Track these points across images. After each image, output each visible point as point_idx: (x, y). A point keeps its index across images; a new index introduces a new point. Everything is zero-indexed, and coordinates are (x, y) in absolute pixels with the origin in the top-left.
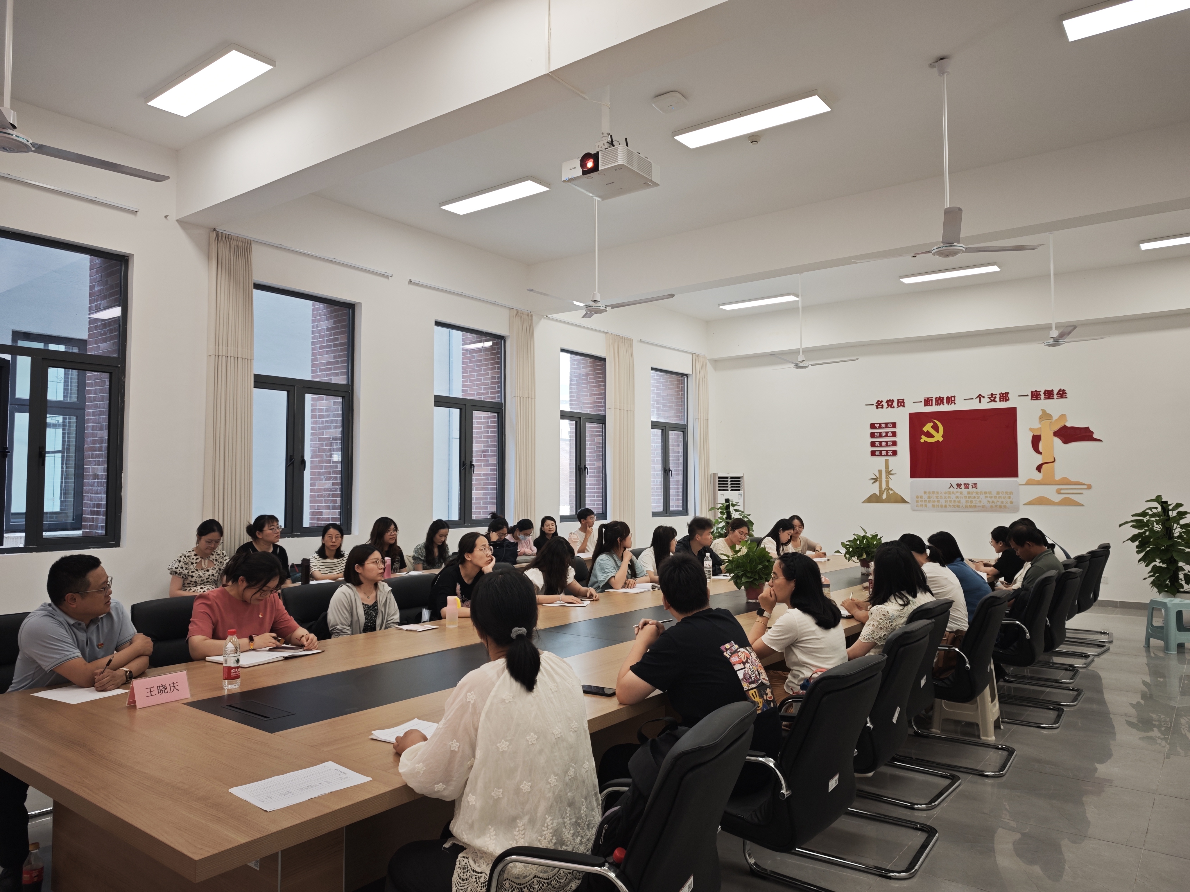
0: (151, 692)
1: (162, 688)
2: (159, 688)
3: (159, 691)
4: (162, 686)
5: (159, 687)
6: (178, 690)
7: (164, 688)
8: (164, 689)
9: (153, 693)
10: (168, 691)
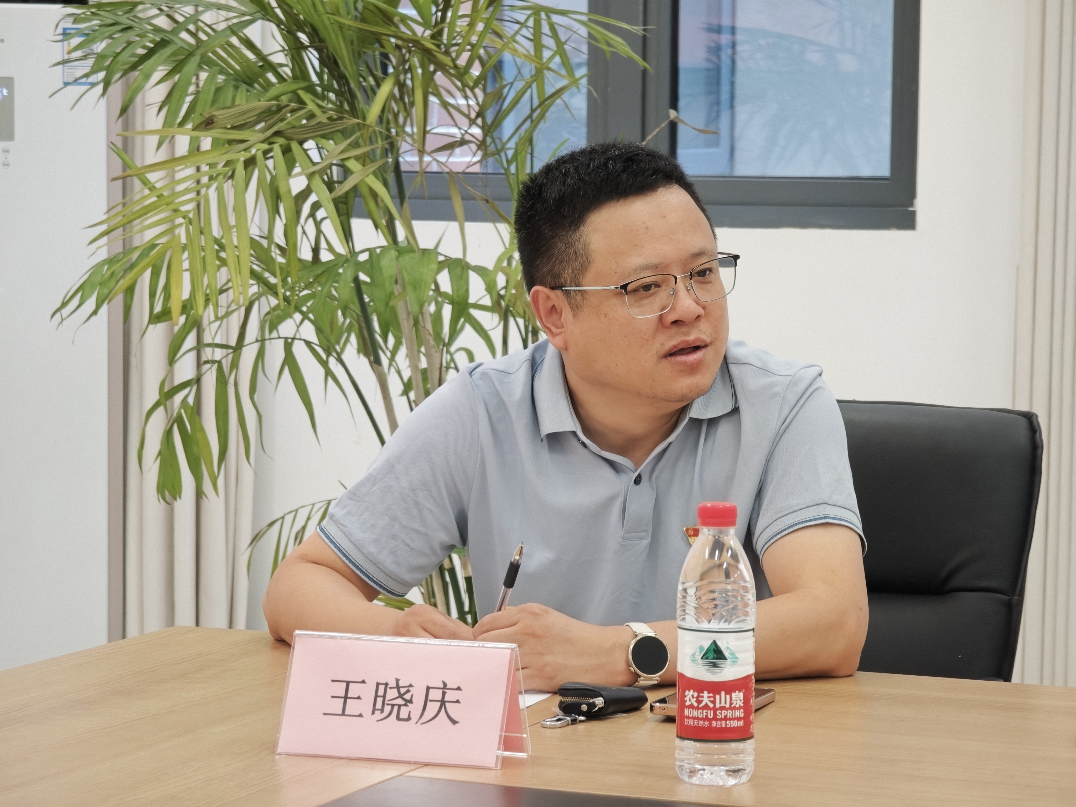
0: (346, 698)
1: (392, 694)
2: (381, 693)
3: (379, 706)
4: (398, 687)
5: (382, 688)
6: (454, 722)
7: (401, 696)
8: (399, 701)
9: (352, 706)
10: (415, 716)
